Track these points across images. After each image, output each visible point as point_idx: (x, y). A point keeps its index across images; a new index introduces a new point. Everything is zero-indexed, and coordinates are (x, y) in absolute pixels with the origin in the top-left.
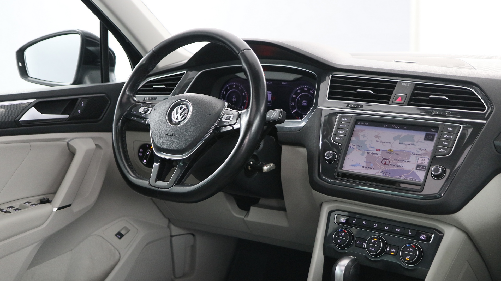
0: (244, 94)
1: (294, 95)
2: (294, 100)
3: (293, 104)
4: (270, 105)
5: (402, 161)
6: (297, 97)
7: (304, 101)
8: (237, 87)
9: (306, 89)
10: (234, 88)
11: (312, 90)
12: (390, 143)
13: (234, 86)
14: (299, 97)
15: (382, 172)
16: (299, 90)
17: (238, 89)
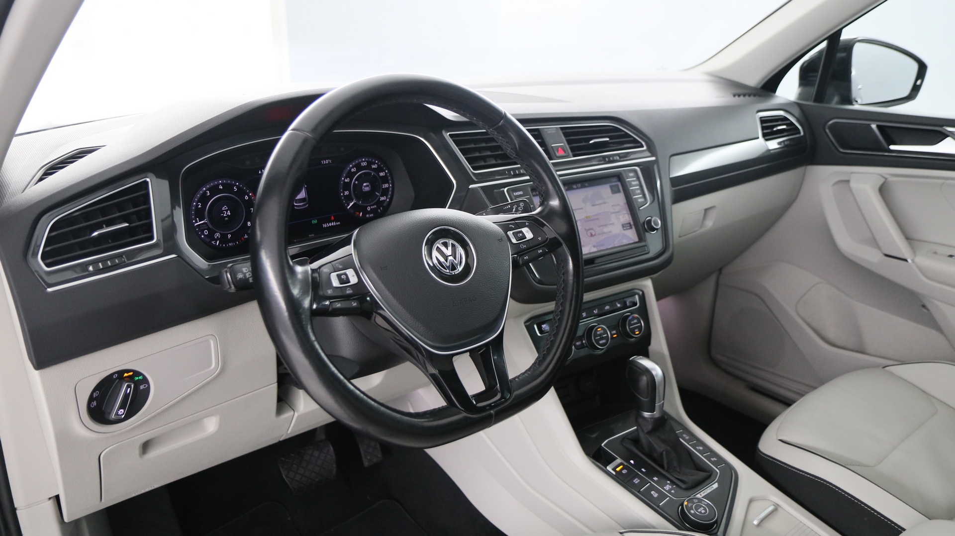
0: (246, 197)
1: (346, 178)
2: (347, 186)
3: (347, 193)
4: (306, 205)
5: (605, 225)
6: (351, 180)
7: (365, 184)
8: (228, 188)
9: (364, 164)
10: (221, 191)
11: (374, 163)
12: (582, 209)
13: (221, 187)
14: (356, 180)
15: (594, 246)
16: (353, 167)
17: (232, 191)
